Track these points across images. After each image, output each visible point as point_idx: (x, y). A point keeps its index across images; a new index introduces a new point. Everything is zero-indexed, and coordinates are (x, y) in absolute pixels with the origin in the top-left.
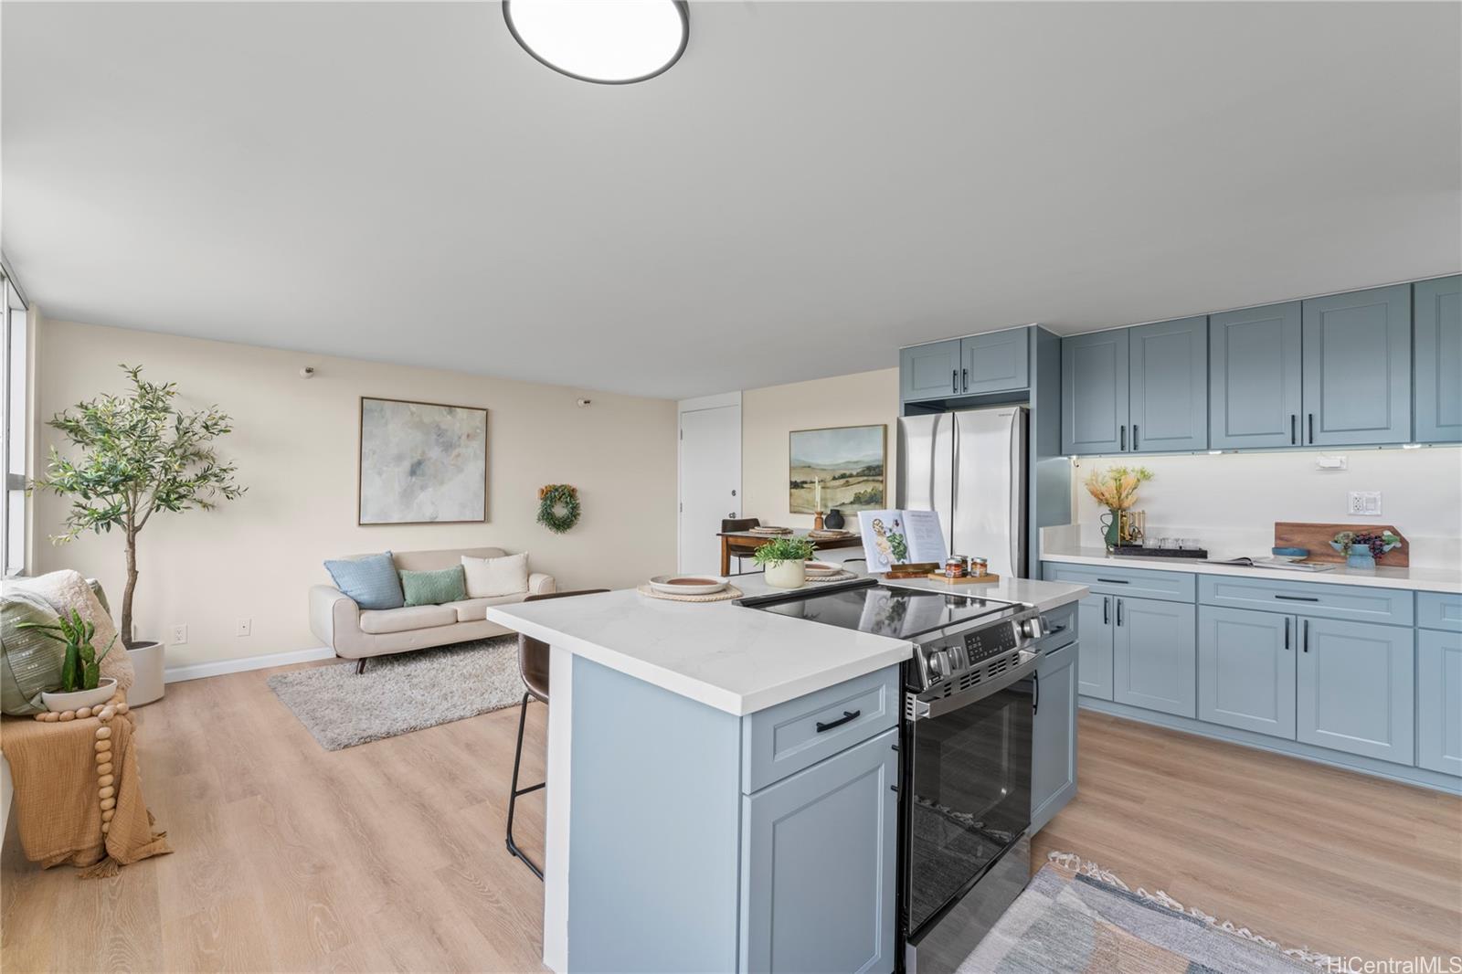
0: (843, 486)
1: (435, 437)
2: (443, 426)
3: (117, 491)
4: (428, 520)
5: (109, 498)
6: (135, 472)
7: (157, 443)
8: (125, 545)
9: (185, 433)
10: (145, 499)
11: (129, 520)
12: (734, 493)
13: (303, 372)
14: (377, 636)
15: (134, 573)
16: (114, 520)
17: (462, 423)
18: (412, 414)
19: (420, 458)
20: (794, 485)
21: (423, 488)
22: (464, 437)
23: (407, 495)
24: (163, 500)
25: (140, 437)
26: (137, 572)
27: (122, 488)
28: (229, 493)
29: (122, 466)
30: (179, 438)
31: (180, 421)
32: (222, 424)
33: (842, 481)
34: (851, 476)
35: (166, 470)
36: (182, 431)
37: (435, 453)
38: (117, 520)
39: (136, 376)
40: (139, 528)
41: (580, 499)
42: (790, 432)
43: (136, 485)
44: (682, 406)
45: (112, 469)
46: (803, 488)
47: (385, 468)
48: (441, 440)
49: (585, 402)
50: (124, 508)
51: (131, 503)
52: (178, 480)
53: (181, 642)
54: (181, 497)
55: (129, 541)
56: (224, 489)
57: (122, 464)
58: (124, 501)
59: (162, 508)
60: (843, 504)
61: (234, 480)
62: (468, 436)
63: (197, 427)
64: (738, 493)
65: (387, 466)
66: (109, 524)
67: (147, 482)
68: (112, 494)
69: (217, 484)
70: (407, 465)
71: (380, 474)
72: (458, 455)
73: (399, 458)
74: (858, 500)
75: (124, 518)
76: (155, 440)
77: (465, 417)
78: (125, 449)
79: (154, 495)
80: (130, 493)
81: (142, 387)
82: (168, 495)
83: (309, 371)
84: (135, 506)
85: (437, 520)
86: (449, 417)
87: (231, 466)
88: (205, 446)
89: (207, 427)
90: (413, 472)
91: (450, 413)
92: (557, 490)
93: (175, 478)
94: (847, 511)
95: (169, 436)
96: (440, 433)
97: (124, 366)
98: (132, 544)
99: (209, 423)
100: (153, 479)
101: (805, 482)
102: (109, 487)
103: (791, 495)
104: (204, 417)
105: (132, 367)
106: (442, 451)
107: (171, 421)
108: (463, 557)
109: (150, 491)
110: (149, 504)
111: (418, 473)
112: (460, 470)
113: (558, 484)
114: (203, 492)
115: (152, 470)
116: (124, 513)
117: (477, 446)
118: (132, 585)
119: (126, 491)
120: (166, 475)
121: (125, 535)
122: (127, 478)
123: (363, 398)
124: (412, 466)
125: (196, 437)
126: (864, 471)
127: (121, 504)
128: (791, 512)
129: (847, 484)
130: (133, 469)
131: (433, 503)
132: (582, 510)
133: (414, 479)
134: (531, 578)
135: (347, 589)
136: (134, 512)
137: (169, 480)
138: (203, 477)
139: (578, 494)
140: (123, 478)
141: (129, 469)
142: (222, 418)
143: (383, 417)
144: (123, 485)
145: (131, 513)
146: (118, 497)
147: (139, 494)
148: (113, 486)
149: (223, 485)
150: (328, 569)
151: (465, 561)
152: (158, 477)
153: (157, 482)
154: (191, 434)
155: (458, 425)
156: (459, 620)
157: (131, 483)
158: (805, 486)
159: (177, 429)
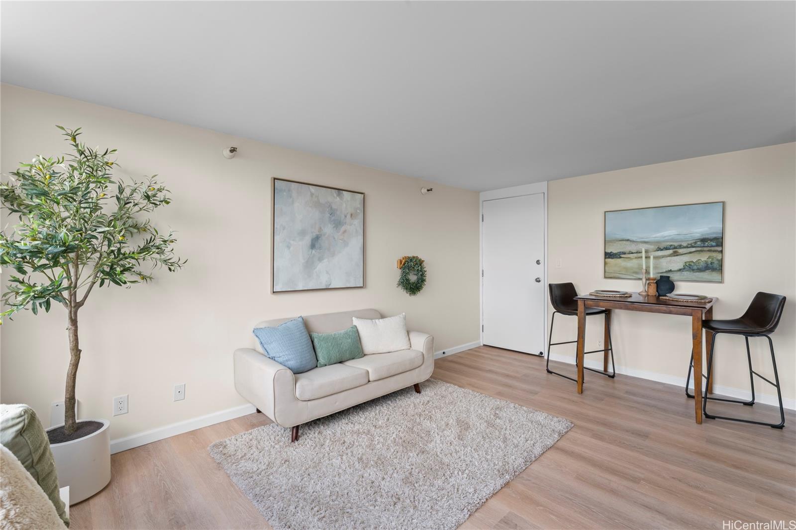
0: (670, 256)
1: (329, 215)
2: (334, 207)
3: (56, 264)
4: (325, 287)
5: (48, 271)
6: (77, 242)
7: (98, 213)
8: (67, 323)
9: (126, 204)
10: (86, 273)
11: (71, 296)
12: (538, 262)
13: (227, 152)
14: (309, 403)
15: (77, 352)
16: (54, 297)
17: (348, 203)
18: (312, 195)
19: (318, 233)
20: (608, 255)
21: (320, 259)
22: (349, 216)
23: (309, 265)
24: (108, 274)
25: (80, 202)
26: (80, 351)
27: (62, 261)
28: (171, 266)
29: (62, 235)
30: (121, 209)
31: (121, 190)
32: (160, 196)
33: (671, 251)
34: (680, 247)
35: (109, 240)
36: (123, 202)
37: (328, 229)
38: (58, 297)
39: (74, 139)
40: (81, 304)
41: (427, 267)
42: (605, 212)
43: (78, 257)
44: (483, 196)
45: (50, 239)
46: (621, 257)
47: (292, 242)
48: (333, 218)
49: (428, 190)
50: (65, 283)
51: (73, 278)
52: (122, 251)
53: (122, 412)
54: (125, 270)
55: (71, 318)
56: (165, 261)
57: (63, 233)
58: (65, 275)
59: (107, 281)
60: (670, 271)
61: (174, 252)
62: (351, 215)
63: (138, 197)
64: (542, 262)
65: (293, 240)
66: (48, 304)
67: (89, 255)
68: (51, 267)
69: (157, 256)
70: (308, 240)
71: (289, 247)
72: (345, 232)
73: (303, 233)
74: (689, 267)
75: (66, 294)
76: (96, 210)
77: (349, 199)
78: (65, 219)
79: (96, 267)
80: (70, 265)
81: (82, 153)
82: (112, 268)
83: (233, 150)
84: (77, 279)
85: (331, 287)
86: (338, 199)
87: (172, 238)
88: (142, 218)
89: (148, 197)
90: (313, 246)
91: (339, 195)
92: (411, 260)
93: (119, 250)
94: (674, 277)
95: (109, 207)
96: (332, 213)
97: (62, 128)
98: (74, 322)
99: (150, 193)
100: (95, 251)
101: (624, 253)
102: (48, 259)
103: (605, 263)
104: (144, 188)
105: (71, 128)
106: (334, 227)
107: (112, 189)
108: (354, 318)
109: (91, 264)
110: (91, 279)
111: (317, 246)
112: (346, 244)
113: (411, 255)
114: (146, 265)
115: (94, 241)
116: (66, 289)
117: (357, 222)
118: (75, 365)
119: (67, 264)
120: (109, 246)
121: (66, 311)
122: (68, 249)
123: (275, 179)
124: (312, 240)
125: (137, 208)
126: (695, 243)
127: (62, 279)
128: (605, 277)
129: (675, 254)
130: (74, 239)
131: (327, 273)
132: (428, 277)
133: (314, 251)
134: (411, 335)
135: (274, 355)
136: (75, 287)
137: (113, 251)
138: (145, 249)
139: (424, 264)
140: (64, 248)
141: (71, 238)
142: (160, 190)
143: (291, 197)
144: (64, 258)
145: (72, 288)
146: (58, 271)
147: (80, 267)
148: (53, 258)
149: (163, 257)
150: (257, 336)
151: (356, 322)
152: (99, 249)
153: (98, 255)
154: (131, 205)
155: (344, 205)
156: (371, 380)
157: (72, 255)
158: (622, 256)
159: (118, 199)
